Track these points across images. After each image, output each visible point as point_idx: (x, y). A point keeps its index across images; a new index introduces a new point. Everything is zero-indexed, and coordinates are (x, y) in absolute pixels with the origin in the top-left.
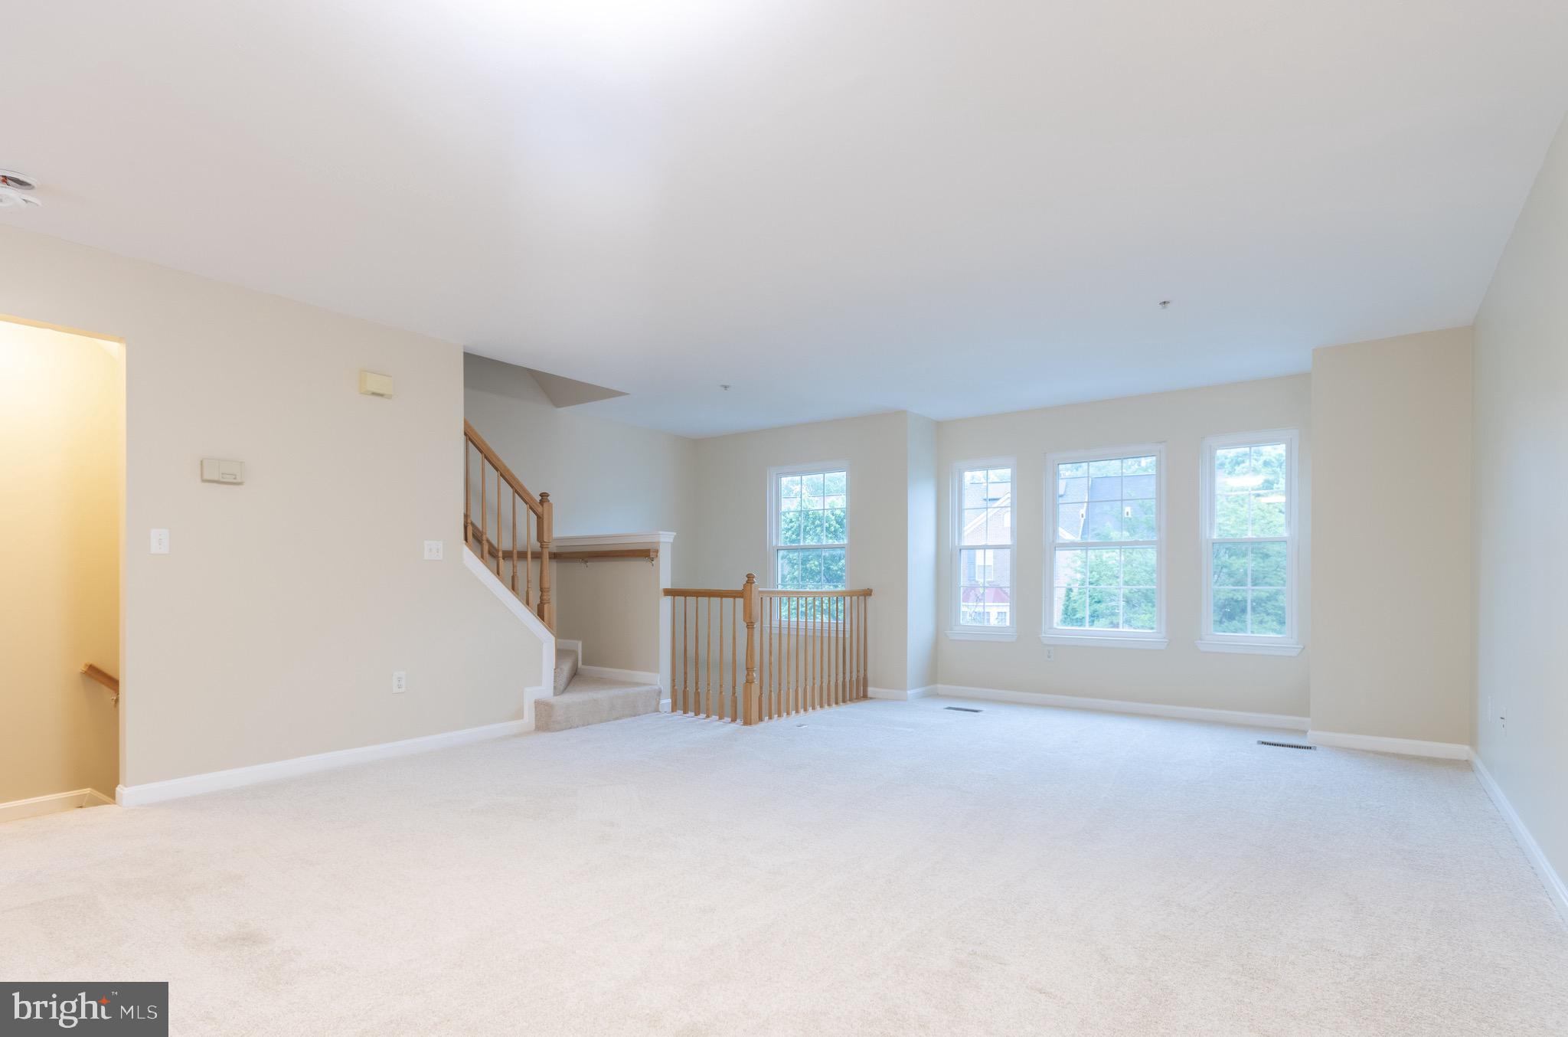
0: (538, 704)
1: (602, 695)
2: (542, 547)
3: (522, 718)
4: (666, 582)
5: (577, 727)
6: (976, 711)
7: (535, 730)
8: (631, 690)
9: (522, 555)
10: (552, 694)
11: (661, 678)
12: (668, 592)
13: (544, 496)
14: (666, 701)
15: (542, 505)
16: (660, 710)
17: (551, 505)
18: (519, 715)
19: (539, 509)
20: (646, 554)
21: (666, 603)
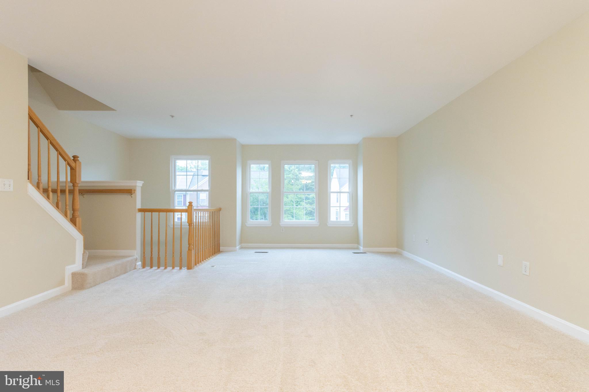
0: (74, 275)
1: (111, 265)
2: (74, 186)
3: (64, 284)
4: (139, 206)
5: (99, 284)
6: (267, 252)
7: (72, 290)
8: (125, 260)
9: (63, 191)
10: (81, 268)
11: (137, 253)
12: (140, 210)
13: (75, 157)
14: (139, 263)
15: (75, 162)
16: (137, 268)
17: (80, 163)
18: (62, 283)
19: (73, 165)
20: (130, 192)
21: (139, 215)
